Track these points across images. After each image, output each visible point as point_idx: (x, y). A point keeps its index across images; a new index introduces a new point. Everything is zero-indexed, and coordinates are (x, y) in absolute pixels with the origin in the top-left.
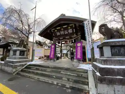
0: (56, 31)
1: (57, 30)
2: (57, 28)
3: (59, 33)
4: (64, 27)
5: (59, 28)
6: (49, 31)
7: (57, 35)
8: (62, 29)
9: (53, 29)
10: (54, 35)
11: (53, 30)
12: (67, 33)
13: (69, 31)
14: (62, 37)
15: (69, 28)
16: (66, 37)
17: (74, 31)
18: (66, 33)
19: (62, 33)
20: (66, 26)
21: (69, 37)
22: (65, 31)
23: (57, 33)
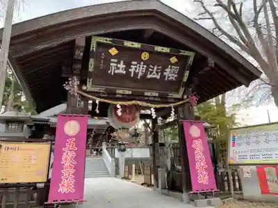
0: (113, 51)
2: (128, 44)
3: (122, 66)
4: (158, 49)
5: (137, 45)
6: (81, 42)
7: (112, 71)
8: (145, 56)
9: (102, 40)
10: (91, 69)
11: (99, 44)
12: (158, 77)
13: (168, 70)
14: (128, 88)
15: (174, 60)
16: (146, 94)
18: (154, 75)
19: (138, 69)
20: (166, 50)
21: (157, 95)
22: (153, 69)
23: (112, 60)
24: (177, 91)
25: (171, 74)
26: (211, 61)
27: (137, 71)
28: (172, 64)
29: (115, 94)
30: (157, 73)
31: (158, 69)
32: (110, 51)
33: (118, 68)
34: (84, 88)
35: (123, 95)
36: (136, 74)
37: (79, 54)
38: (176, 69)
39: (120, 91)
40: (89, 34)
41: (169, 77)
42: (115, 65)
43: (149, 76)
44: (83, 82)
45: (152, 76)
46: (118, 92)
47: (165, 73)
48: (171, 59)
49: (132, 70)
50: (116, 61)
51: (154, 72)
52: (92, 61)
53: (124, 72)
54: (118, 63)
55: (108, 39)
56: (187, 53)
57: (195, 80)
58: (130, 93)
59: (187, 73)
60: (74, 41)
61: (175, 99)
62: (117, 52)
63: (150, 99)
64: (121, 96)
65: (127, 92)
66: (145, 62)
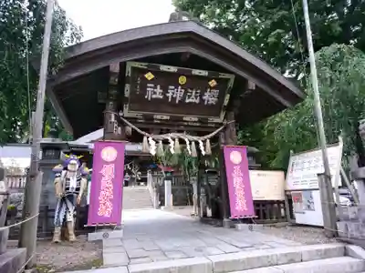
0: (149, 76)
1: (158, 73)
2: (164, 68)
3: (158, 90)
4: (196, 72)
6: (115, 67)
7: (149, 96)
8: (183, 80)
9: (137, 65)
10: (127, 94)
11: (134, 69)
12: (197, 101)
13: (207, 94)
15: (213, 83)
16: (184, 119)
17: (226, 102)
18: (192, 99)
19: (175, 93)
20: (204, 73)
21: (197, 120)
22: (192, 93)
23: (149, 85)
24: (218, 115)
25: (210, 98)
26: (252, 84)
27: (174, 96)
28: (211, 88)
29: (153, 119)
30: (196, 97)
31: (196, 93)
32: (146, 76)
33: (155, 93)
34: (121, 114)
35: (161, 120)
36: (174, 99)
37: (114, 80)
38: (216, 92)
40: (123, 60)
41: (208, 101)
42: (152, 89)
43: (187, 101)
44: (119, 108)
45: (191, 100)
46: (155, 117)
47: (204, 98)
48: (210, 83)
49: (170, 95)
50: (152, 85)
51: (193, 96)
52: (127, 87)
53: (161, 97)
54: (155, 87)
55: (143, 64)
56: (227, 76)
57: (237, 103)
58: (168, 118)
59: (228, 97)
60: (109, 66)
61: (216, 123)
62: (152, 76)
63: (190, 124)
64: (159, 122)
65: (165, 117)
66: (183, 87)
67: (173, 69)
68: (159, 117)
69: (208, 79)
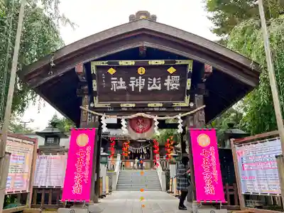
0: (112, 71)
1: (118, 68)
2: (122, 63)
3: (122, 82)
4: (152, 62)
6: (80, 68)
7: (114, 88)
8: (141, 71)
9: (100, 63)
10: (95, 89)
11: (98, 67)
12: (159, 88)
13: (168, 80)
14: (132, 101)
15: (171, 70)
16: (149, 105)
17: (188, 87)
18: (155, 86)
19: (138, 83)
20: (161, 62)
21: (161, 105)
22: (152, 81)
23: (113, 79)
24: (183, 100)
25: (172, 83)
26: (209, 67)
27: (137, 85)
28: (172, 75)
30: (158, 85)
31: (157, 81)
32: (109, 71)
33: (119, 85)
34: (92, 105)
35: (128, 108)
36: (136, 88)
37: (83, 79)
38: (177, 78)
39: (124, 105)
40: (88, 61)
41: (170, 87)
42: (116, 82)
43: (149, 89)
45: (152, 88)
46: (121, 106)
47: (165, 84)
48: (169, 70)
49: (132, 85)
50: (116, 79)
51: (154, 84)
52: (94, 82)
53: (125, 87)
54: (118, 80)
55: (104, 62)
56: (183, 62)
58: (134, 105)
59: (189, 81)
62: (115, 71)
63: (155, 109)
64: (126, 109)
65: (131, 105)
66: (143, 76)
67: (131, 63)
68: (125, 105)
69: (166, 67)
